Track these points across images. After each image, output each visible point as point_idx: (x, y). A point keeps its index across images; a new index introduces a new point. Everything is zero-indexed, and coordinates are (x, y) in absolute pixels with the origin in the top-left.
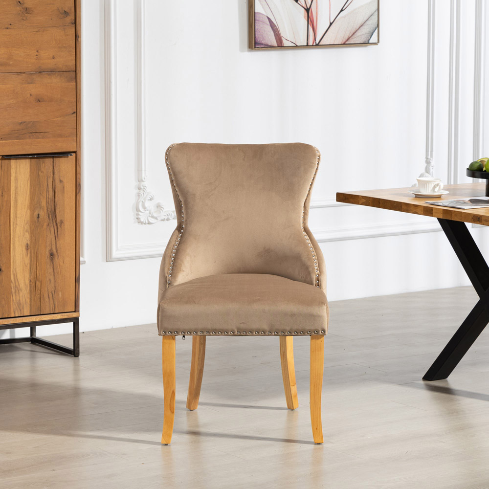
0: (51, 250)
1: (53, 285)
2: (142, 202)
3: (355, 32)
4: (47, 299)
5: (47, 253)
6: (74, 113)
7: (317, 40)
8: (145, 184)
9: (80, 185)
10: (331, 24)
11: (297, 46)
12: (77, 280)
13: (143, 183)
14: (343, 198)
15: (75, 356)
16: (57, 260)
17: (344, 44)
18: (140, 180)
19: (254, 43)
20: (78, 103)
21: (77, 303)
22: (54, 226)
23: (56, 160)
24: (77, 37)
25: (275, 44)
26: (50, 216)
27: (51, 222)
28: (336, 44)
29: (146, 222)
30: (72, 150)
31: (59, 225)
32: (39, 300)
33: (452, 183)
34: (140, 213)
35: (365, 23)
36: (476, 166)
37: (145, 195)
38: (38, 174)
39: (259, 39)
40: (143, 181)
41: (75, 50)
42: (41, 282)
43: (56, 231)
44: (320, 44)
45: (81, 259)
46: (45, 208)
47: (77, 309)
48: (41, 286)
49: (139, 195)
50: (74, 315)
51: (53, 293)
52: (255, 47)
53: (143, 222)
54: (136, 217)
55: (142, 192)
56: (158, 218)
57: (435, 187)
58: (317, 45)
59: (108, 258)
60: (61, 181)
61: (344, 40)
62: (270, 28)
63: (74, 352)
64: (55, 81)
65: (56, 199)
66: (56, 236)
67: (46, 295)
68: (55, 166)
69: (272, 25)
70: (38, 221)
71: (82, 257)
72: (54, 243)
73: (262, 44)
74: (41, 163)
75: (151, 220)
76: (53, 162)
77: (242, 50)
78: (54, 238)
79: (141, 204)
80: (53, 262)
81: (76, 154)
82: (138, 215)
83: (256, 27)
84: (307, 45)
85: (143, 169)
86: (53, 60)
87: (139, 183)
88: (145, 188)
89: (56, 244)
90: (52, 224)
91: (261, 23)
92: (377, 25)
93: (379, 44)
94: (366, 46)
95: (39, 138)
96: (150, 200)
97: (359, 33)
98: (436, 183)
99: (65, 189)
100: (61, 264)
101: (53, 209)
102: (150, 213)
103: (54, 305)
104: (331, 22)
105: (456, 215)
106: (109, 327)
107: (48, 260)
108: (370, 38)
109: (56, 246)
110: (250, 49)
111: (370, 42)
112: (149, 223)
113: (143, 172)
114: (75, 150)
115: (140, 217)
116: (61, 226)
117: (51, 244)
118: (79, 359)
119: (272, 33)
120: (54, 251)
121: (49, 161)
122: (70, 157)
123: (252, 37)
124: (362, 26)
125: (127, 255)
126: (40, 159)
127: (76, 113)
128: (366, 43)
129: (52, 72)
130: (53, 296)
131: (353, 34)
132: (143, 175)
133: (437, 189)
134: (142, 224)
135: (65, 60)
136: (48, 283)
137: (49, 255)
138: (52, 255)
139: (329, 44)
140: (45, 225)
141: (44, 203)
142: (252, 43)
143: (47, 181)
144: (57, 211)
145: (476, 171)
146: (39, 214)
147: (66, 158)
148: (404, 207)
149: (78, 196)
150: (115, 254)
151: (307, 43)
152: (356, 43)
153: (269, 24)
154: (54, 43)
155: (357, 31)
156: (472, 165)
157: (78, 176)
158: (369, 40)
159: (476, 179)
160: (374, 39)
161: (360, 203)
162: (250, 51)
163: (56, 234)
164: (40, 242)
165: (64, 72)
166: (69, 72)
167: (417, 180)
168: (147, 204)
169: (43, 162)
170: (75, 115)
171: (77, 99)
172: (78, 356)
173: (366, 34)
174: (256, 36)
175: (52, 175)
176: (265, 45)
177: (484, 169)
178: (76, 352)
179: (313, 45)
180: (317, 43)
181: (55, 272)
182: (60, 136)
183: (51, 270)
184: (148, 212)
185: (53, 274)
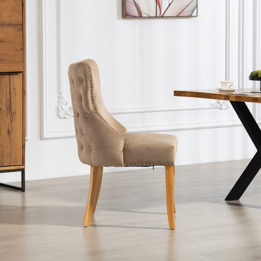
0: (9, 129)
1: (10, 150)
2: (61, 105)
3: (184, 10)
4: (6, 157)
5: (6, 130)
6: (22, 49)
7: (161, 13)
8: (63, 95)
9: (25, 91)
10: (170, 5)
11: (150, 17)
12: (24, 147)
13: (61, 94)
14: (177, 93)
15: (23, 191)
16: (12, 134)
17: (177, 16)
18: (60, 93)
19: (125, 15)
20: (24, 44)
21: (23, 160)
22: (10, 115)
23: (12, 76)
24: (23, 5)
25: (138, 15)
26: (8, 109)
27: (9, 112)
28: (172, 16)
29: (63, 117)
30: (20, 71)
31: (13, 114)
32: (2, 158)
33: (241, 87)
34: (60, 112)
35: (189, 4)
36: (254, 74)
37: (63, 101)
38: (1, 84)
39: (128, 12)
40: (61, 93)
41: (22, 13)
42: (3, 147)
43: (11, 118)
44: (164, 16)
45: (26, 138)
46: (5, 104)
47: (23, 164)
48: (3, 149)
49: (59, 102)
50: (22, 167)
51: (10, 154)
52: (126, 17)
53: (61, 117)
54: (58, 114)
55: (61, 99)
56: (70, 115)
57: (231, 86)
58: (162, 17)
59: (41, 138)
60: (14, 89)
61: (178, 14)
62: (135, 6)
63: (22, 189)
64: (11, 30)
65: (11, 99)
66: (12, 121)
67: (5, 155)
68: (10, 80)
69: (136, 5)
70: (1, 112)
71: (27, 137)
72: (10, 125)
73: (130, 15)
74: (3, 78)
75: (66, 116)
76: (10, 78)
77: (118, 19)
78: (10, 122)
79: (60, 107)
80: (10, 136)
81: (23, 73)
82: (58, 113)
83: (127, 5)
84: (156, 17)
85: (62, 86)
86: (10, 18)
87: (59, 94)
88: (63, 97)
89: (11, 125)
90: (9, 114)
91: (129, 3)
92: (196, 6)
93: (197, 17)
94: (190, 18)
95: (1, 63)
96: (66, 104)
97: (186, 10)
98: (232, 83)
99: (16, 93)
100: (14, 137)
101: (10, 105)
102: (65, 112)
103: (10, 161)
104: (170, 3)
105: (243, 98)
106: (42, 178)
107: (7, 135)
108: (193, 13)
109: (11, 126)
110: (123, 18)
111: (192, 15)
112: (65, 118)
113: (62, 88)
114: (22, 71)
115: (60, 114)
116: (14, 115)
117: (9, 125)
118: (25, 193)
119: (136, 9)
120: (10, 129)
121: (7, 77)
122: (19, 75)
123: (124, 11)
124: (188, 6)
125: (52, 137)
126: (2, 76)
127: (23, 49)
128: (190, 16)
129: (9, 25)
130: (9, 156)
131: (183, 11)
132: (62, 90)
133: (232, 87)
134: (61, 119)
135: (16, 18)
136: (7, 148)
137: (7, 132)
138: (9, 131)
139: (168, 16)
140: (5, 114)
141: (4, 102)
142: (124, 15)
143: (6, 88)
144: (12, 106)
145: (255, 77)
146: (1, 108)
147: (17, 75)
148: (213, 96)
149: (24, 98)
150: (45, 136)
151: (156, 15)
152: (185, 15)
153: (134, 3)
154: (10, 8)
155: (184, 9)
156: (252, 73)
157: (24, 86)
158: (192, 14)
159: (255, 81)
160: (194, 14)
161: (188, 96)
162: (123, 19)
163: (11, 120)
164: (2, 124)
165: (16, 26)
166: (19, 26)
167: (221, 82)
168: (64, 107)
169: (4, 78)
170: (22, 50)
171: (23, 41)
172: (24, 191)
173: (190, 11)
174: (127, 10)
175: (9, 85)
176: (132, 16)
177: (259, 76)
178: (23, 189)
179: (159, 17)
180: (162, 15)
181: (11, 141)
182: (14, 62)
183: (9, 141)
184: (64, 111)
185: (9, 143)
